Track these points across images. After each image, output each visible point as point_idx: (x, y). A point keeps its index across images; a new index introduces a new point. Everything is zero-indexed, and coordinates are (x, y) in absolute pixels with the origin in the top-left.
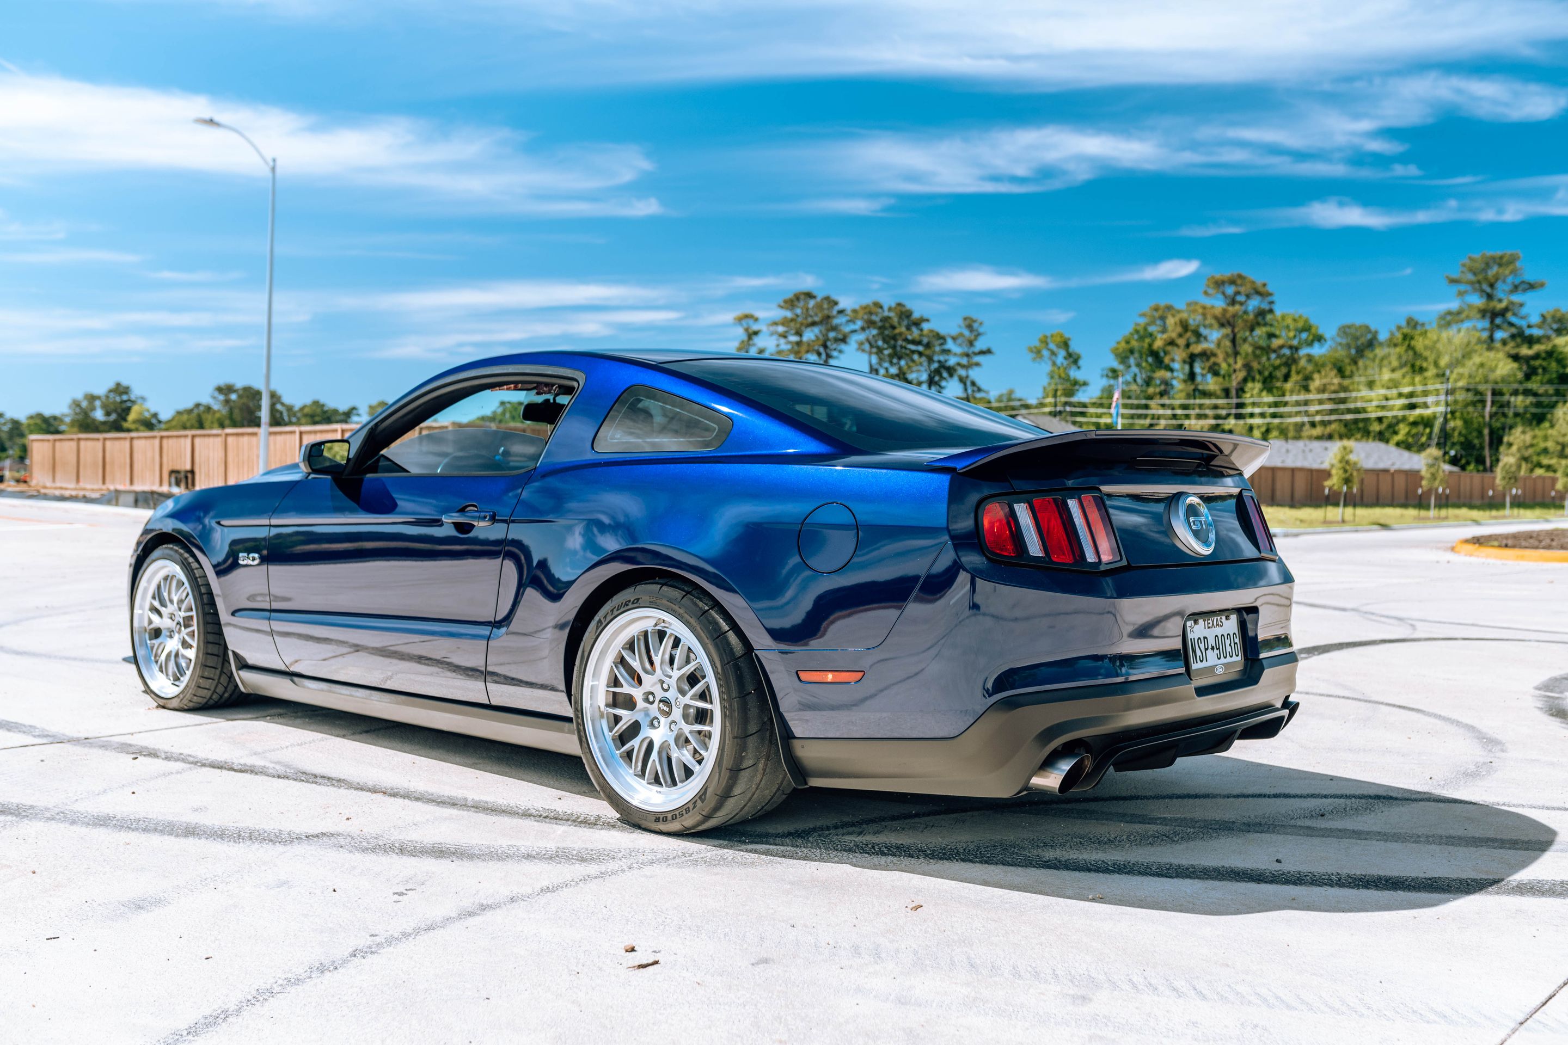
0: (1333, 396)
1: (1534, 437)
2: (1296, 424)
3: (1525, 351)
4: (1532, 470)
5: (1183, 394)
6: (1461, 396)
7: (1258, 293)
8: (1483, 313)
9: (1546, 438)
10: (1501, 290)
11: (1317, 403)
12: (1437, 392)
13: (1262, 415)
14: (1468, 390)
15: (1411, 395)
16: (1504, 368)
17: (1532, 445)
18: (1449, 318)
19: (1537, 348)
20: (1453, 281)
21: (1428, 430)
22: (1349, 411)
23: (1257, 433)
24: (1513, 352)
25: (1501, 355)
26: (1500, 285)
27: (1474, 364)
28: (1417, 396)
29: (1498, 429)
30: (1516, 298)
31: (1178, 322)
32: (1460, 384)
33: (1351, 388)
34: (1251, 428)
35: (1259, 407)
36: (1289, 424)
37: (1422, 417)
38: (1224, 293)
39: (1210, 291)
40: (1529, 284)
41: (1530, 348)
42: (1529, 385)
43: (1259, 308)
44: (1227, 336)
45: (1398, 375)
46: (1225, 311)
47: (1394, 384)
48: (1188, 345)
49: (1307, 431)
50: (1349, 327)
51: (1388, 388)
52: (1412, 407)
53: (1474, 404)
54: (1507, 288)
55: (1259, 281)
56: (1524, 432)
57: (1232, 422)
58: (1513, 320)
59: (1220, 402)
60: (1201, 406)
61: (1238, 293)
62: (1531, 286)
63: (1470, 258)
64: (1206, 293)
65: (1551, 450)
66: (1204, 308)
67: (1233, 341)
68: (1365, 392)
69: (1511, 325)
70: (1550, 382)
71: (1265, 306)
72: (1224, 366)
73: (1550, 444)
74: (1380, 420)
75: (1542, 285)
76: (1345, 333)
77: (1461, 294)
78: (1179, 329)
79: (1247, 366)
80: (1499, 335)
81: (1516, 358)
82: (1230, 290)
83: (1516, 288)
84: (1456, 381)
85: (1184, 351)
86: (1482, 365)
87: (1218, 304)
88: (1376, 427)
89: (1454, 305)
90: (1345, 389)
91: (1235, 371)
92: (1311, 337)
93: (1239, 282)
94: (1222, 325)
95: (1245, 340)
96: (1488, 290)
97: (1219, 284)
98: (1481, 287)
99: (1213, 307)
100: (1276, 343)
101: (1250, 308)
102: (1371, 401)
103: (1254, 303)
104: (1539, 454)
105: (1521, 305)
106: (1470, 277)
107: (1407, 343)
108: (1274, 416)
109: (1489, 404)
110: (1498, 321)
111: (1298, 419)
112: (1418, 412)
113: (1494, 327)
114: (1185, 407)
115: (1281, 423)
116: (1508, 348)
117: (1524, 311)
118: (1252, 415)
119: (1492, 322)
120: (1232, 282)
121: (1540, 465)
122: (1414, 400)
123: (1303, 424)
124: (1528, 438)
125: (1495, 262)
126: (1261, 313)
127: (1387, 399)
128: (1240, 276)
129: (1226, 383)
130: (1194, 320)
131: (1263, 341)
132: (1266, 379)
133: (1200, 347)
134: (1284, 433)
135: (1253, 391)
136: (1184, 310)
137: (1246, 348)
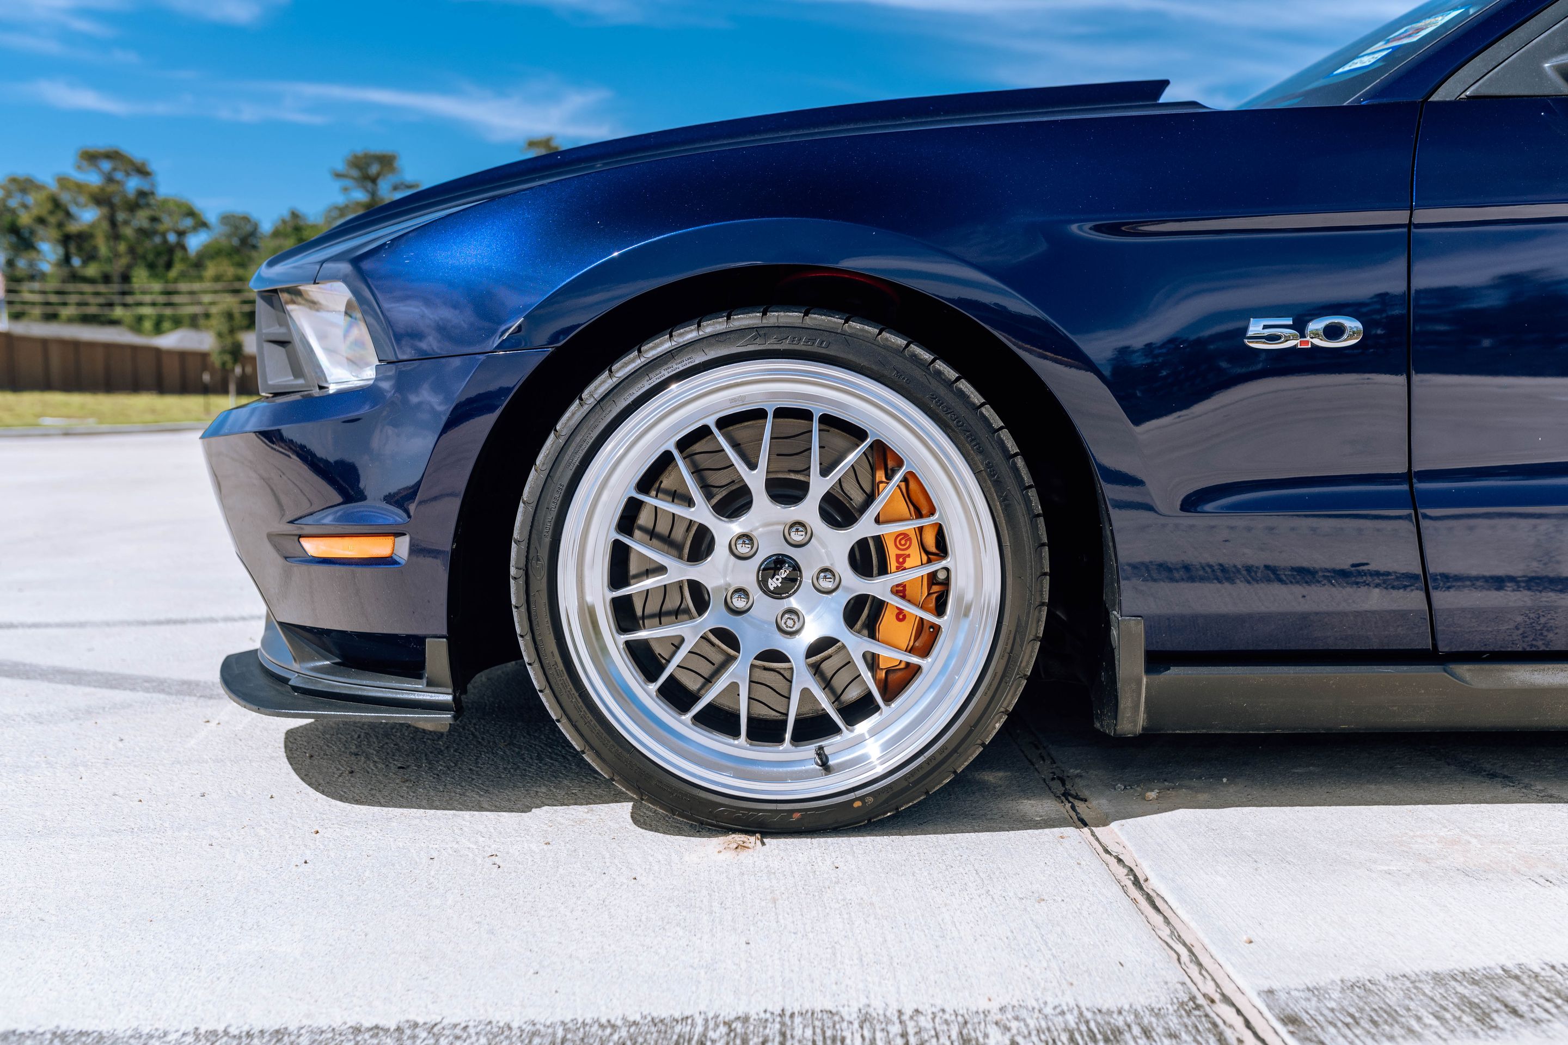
0: (227, 285)
2: (190, 314)
5: (56, 279)
7: (138, 171)
13: (154, 304)
20: (338, 176)
23: (148, 325)
31: (48, 198)
34: (140, 319)
35: (148, 295)
38: (98, 169)
39: (83, 164)
43: (140, 188)
44: (105, 215)
46: (102, 190)
48: (60, 225)
55: (138, 156)
57: (118, 312)
59: (102, 288)
60: (80, 293)
61: (115, 170)
64: (78, 167)
66: (77, 183)
67: (113, 222)
71: (146, 186)
72: (103, 249)
76: (227, 221)
77: (345, 190)
78: (50, 206)
79: (131, 251)
82: (106, 166)
85: (56, 230)
87: (93, 179)
91: (117, 255)
92: (195, 224)
93: (116, 157)
94: (99, 204)
95: (126, 223)
96: (371, 187)
97: (91, 157)
98: (364, 184)
99: (88, 183)
100: (160, 227)
101: (130, 187)
103: (133, 184)
106: (355, 173)
107: (296, 233)
108: (165, 305)
111: (191, 309)
114: (58, 293)
115: (174, 312)
118: (141, 304)
120: (108, 157)
125: (375, 161)
126: (142, 194)
128: (117, 150)
129: (107, 268)
130: (65, 197)
131: (145, 224)
132: (151, 267)
133: (73, 228)
134: (177, 322)
135: (140, 277)
136: (53, 186)
137: (128, 231)
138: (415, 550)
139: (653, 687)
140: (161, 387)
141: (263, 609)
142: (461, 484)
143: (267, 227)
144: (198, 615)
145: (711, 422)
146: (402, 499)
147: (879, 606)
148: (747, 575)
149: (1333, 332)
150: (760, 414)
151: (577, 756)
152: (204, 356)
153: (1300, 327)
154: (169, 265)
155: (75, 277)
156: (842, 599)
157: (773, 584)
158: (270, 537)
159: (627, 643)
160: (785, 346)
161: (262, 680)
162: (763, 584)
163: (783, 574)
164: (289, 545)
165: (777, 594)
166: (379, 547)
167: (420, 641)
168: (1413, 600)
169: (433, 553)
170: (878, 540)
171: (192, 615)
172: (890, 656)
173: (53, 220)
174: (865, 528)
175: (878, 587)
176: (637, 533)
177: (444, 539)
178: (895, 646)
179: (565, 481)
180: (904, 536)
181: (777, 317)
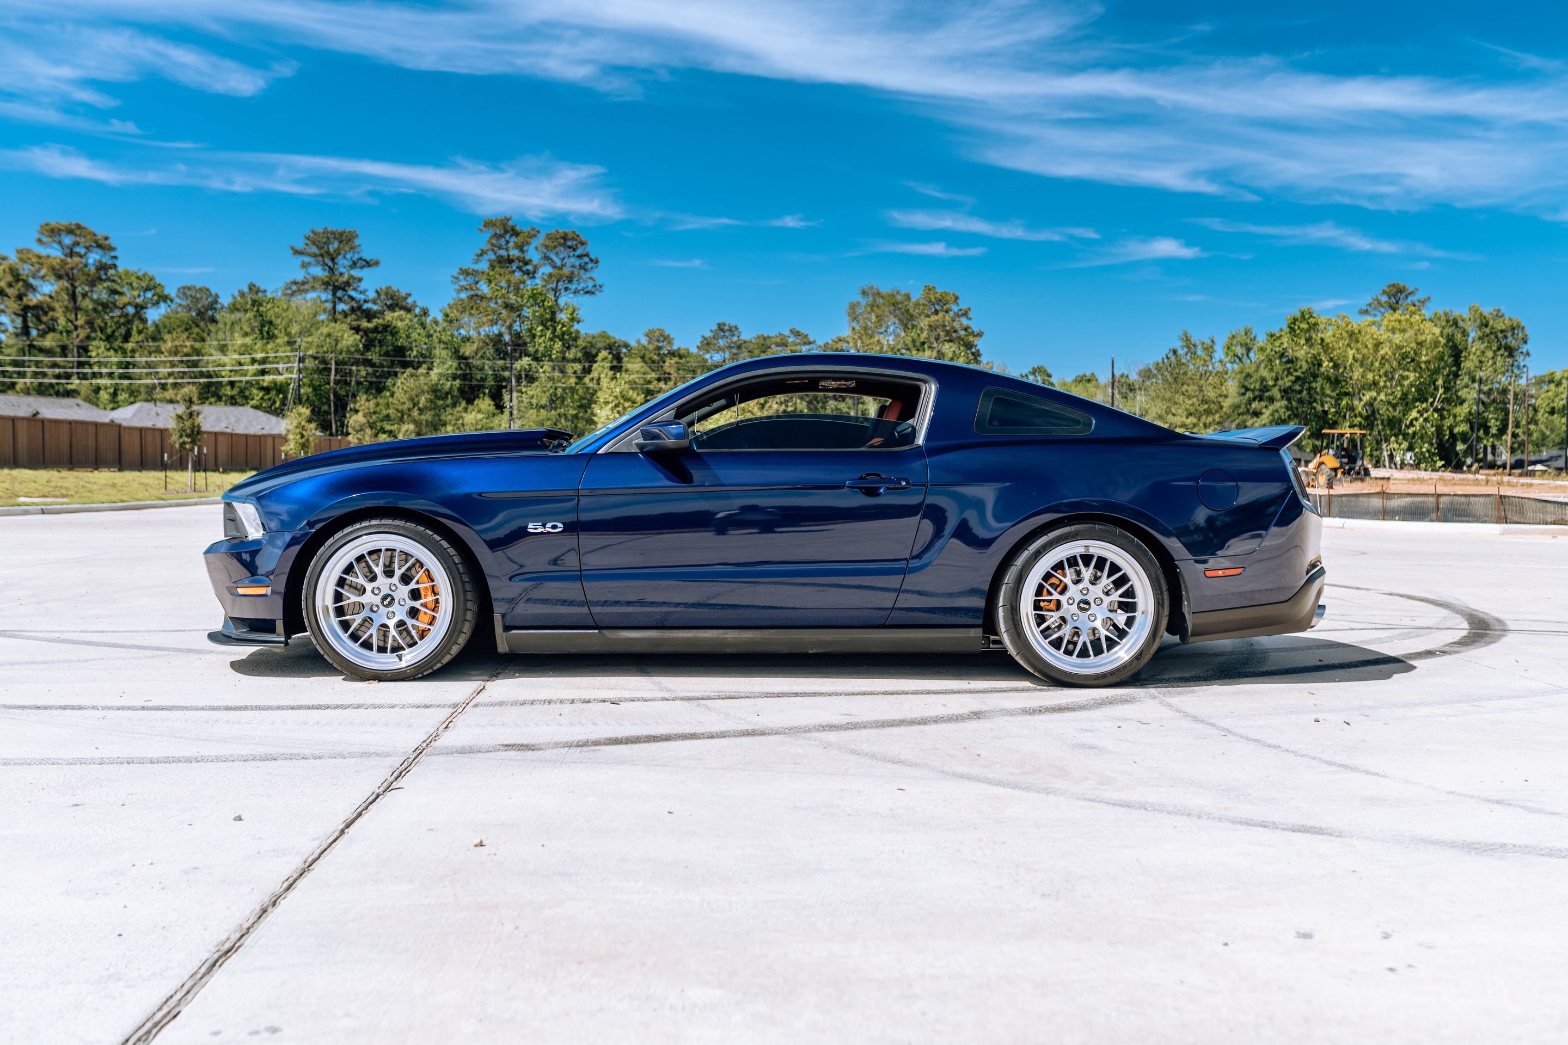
0: (185, 359)
1: (377, 405)
2: (147, 386)
3: (365, 324)
4: (376, 435)
5: (14, 350)
6: (310, 363)
7: (100, 246)
8: (326, 284)
9: (388, 406)
10: (342, 264)
11: (168, 365)
12: (288, 360)
13: (111, 375)
14: (315, 358)
15: (264, 361)
16: (350, 340)
17: (375, 413)
18: (294, 288)
19: (375, 321)
20: (297, 252)
21: (281, 396)
22: (202, 375)
23: (104, 395)
24: (355, 324)
25: (345, 327)
26: (340, 260)
27: (322, 334)
28: (270, 363)
29: (344, 396)
30: (356, 273)
31: (7, 270)
32: (310, 352)
33: (203, 351)
34: (97, 390)
35: (106, 366)
36: (140, 385)
37: (275, 382)
38: (60, 243)
39: (45, 239)
40: (367, 262)
41: (369, 321)
42: (369, 356)
43: (100, 261)
44: (67, 289)
45: (248, 340)
46: (64, 263)
47: (246, 350)
48: (20, 297)
49: (158, 394)
50: (189, 289)
51: (241, 354)
52: (263, 372)
53: (320, 372)
54: (347, 263)
55: (100, 232)
56: (368, 400)
57: (75, 383)
58: (353, 294)
59: (58, 359)
60: (37, 364)
61: (77, 244)
62: (368, 264)
63: (313, 232)
64: (39, 241)
65: (393, 416)
66: (39, 257)
67: (73, 297)
68: (217, 356)
69: (352, 298)
70: (387, 354)
71: (106, 260)
72: (62, 321)
73: (391, 411)
74: (232, 384)
75: (377, 263)
76: (184, 294)
77: (304, 266)
78: (9, 278)
79: (90, 323)
80: (341, 307)
81: (357, 330)
82: (68, 240)
83: (354, 265)
84: (307, 349)
85: (15, 302)
86: (329, 335)
87: (55, 253)
88: (228, 391)
89: (300, 276)
90: (198, 352)
91: (76, 328)
92: (156, 298)
93: (78, 232)
94: (59, 277)
95: (85, 295)
96: (330, 264)
97: (54, 232)
98: (324, 261)
99: (48, 257)
100: (121, 300)
101: (91, 261)
102: (224, 365)
103: (94, 257)
104: (382, 421)
105: (360, 280)
106: (314, 249)
107: (255, 309)
108: (122, 377)
109: (333, 372)
110: (339, 293)
111: (148, 381)
112: (268, 378)
113: (336, 300)
114: (15, 364)
115: (131, 384)
116: (349, 320)
117: (363, 286)
118: (101, 375)
119: (334, 294)
120: (70, 231)
121: (384, 431)
122: (268, 366)
123: (154, 387)
124: (372, 404)
125: (335, 238)
126: (102, 267)
127: (240, 364)
128: (79, 226)
129: (65, 340)
130: (25, 270)
131: (104, 296)
132: (109, 338)
133: (33, 299)
134: (134, 394)
135: (98, 350)
136: (13, 258)
137: (87, 304)
138: (272, 591)
139: (346, 635)
140: (121, 464)
141: (223, 612)
142: (287, 570)
143: (225, 300)
144: (190, 628)
145: (365, 553)
146: (267, 575)
147: (418, 610)
148: (377, 600)
149: (554, 527)
150: (380, 550)
151: (332, 665)
152: (163, 432)
153: (544, 526)
154: (126, 338)
155: (32, 348)
156: (407, 608)
157: (385, 603)
158: (227, 588)
159: (340, 621)
160: (386, 530)
161: (223, 637)
162: (382, 603)
163: (388, 600)
164: (234, 591)
165: (387, 606)
166: (262, 591)
167: (274, 621)
168: (585, 610)
169: (278, 593)
170: (418, 589)
171: (187, 629)
172: (423, 626)
173: (12, 292)
174: (413, 585)
175: (417, 604)
176: (346, 587)
177: (282, 589)
178: (424, 623)
179: (319, 570)
180: (426, 588)
181: (385, 522)
